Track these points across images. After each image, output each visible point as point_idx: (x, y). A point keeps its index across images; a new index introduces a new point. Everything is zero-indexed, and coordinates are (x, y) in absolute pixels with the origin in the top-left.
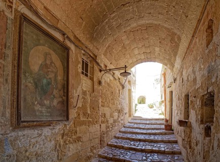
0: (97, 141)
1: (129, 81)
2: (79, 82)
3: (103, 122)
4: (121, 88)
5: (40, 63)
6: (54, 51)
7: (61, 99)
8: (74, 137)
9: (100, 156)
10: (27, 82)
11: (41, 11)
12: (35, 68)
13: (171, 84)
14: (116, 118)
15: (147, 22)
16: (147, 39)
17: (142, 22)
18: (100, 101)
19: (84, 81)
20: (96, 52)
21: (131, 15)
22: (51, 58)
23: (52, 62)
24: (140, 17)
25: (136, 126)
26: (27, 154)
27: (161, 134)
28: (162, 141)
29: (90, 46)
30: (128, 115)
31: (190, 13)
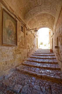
0: (26, 55)
1: (37, 35)
2: (20, 33)
3: (28, 49)
4: (34, 37)
5: (8, 25)
6: (12, 21)
7: (14, 38)
8: (19, 52)
9: (27, 60)
10: (5, 31)
11: (9, 8)
12: (7, 27)
13: (52, 36)
14: (32, 48)
15: (43, 13)
16: (43, 19)
17: (41, 13)
18: (27, 41)
19: (22, 33)
20: (25, 23)
21: (38, 10)
22: (12, 24)
23: (12, 25)
24: (41, 11)
25: (40, 51)
26: (5, 55)
27: (49, 53)
28: (49, 56)
29: (24, 21)
30: (36, 48)
31: (58, 9)
